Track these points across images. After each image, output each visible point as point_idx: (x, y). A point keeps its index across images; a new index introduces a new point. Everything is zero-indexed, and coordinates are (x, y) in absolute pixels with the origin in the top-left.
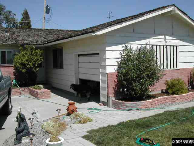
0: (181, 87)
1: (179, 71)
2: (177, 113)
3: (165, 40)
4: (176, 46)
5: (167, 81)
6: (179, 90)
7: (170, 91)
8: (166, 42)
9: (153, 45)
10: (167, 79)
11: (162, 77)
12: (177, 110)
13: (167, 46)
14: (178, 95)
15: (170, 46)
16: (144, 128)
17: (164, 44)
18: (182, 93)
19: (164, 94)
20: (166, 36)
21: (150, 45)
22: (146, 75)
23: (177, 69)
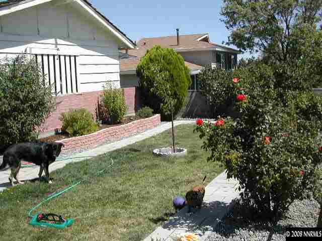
0: (87, 123)
1: (81, 97)
2: (87, 165)
3: (56, 47)
4: (75, 56)
5: (63, 114)
6: (84, 128)
7: (69, 131)
8: (58, 49)
9: (36, 55)
10: (64, 111)
11: (55, 107)
12: (87, 160)
13: (60, 56)
14: (83, 136)
15: (65, 56)
16: (37, 196)
17: (55, 52)
18: (89, 131)
19: (60, 135)
20: (58, 40)
21: (32, 54)
22: (28, 106)
23: (77, 93)
